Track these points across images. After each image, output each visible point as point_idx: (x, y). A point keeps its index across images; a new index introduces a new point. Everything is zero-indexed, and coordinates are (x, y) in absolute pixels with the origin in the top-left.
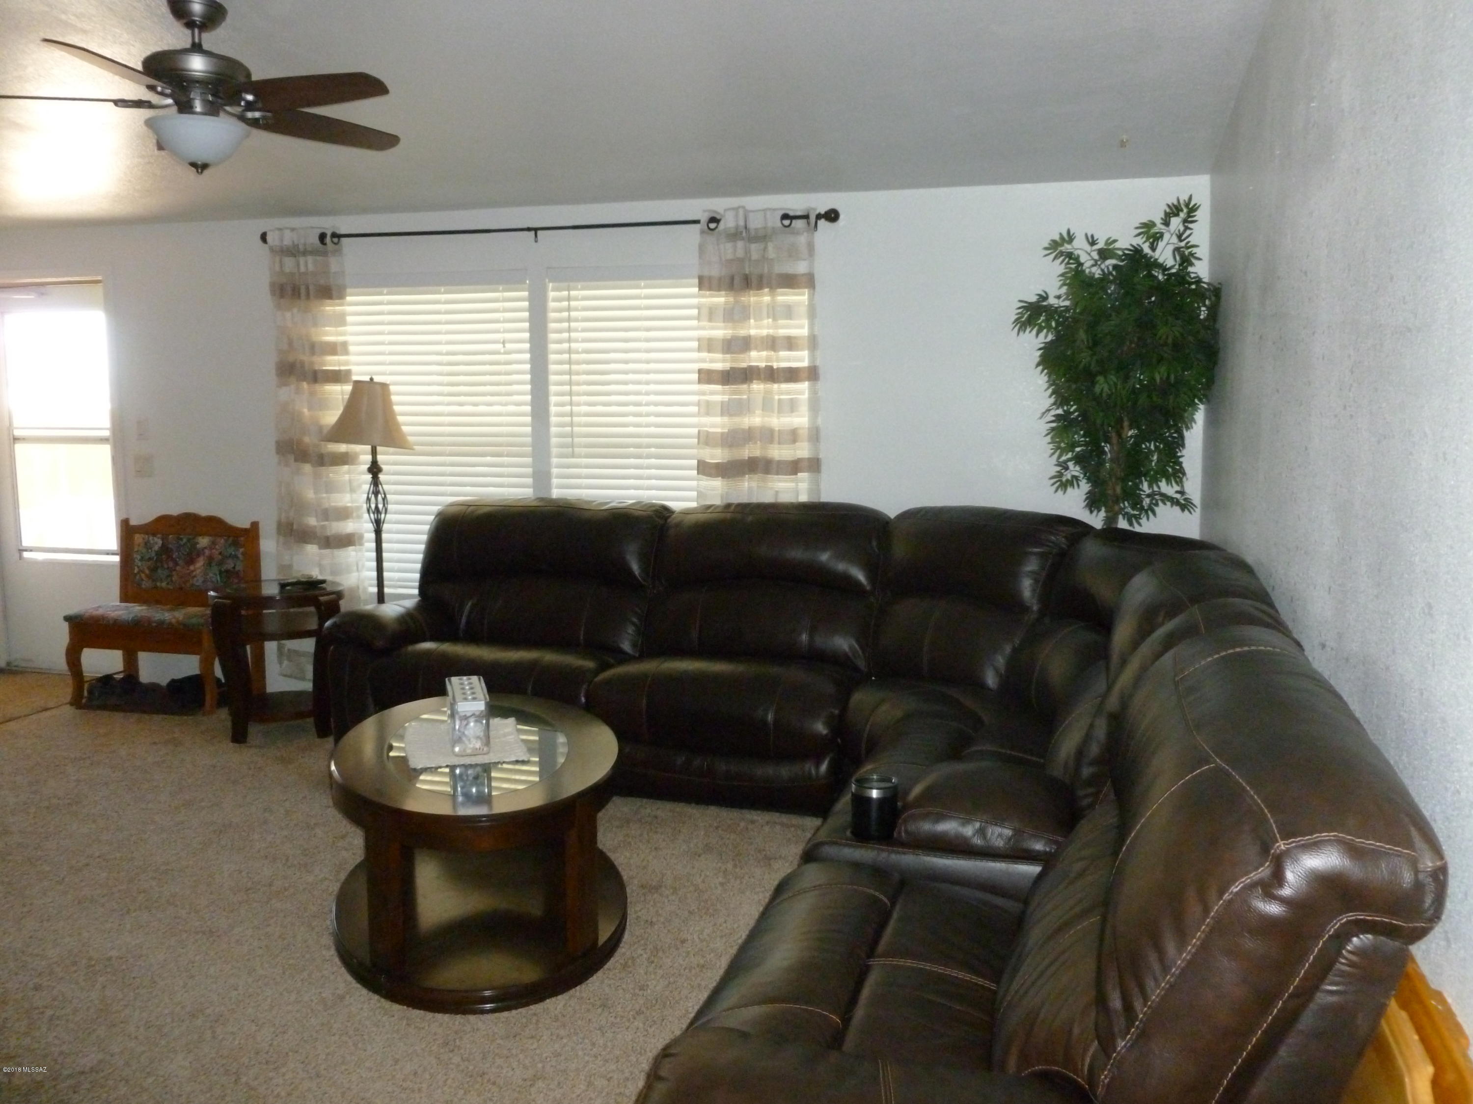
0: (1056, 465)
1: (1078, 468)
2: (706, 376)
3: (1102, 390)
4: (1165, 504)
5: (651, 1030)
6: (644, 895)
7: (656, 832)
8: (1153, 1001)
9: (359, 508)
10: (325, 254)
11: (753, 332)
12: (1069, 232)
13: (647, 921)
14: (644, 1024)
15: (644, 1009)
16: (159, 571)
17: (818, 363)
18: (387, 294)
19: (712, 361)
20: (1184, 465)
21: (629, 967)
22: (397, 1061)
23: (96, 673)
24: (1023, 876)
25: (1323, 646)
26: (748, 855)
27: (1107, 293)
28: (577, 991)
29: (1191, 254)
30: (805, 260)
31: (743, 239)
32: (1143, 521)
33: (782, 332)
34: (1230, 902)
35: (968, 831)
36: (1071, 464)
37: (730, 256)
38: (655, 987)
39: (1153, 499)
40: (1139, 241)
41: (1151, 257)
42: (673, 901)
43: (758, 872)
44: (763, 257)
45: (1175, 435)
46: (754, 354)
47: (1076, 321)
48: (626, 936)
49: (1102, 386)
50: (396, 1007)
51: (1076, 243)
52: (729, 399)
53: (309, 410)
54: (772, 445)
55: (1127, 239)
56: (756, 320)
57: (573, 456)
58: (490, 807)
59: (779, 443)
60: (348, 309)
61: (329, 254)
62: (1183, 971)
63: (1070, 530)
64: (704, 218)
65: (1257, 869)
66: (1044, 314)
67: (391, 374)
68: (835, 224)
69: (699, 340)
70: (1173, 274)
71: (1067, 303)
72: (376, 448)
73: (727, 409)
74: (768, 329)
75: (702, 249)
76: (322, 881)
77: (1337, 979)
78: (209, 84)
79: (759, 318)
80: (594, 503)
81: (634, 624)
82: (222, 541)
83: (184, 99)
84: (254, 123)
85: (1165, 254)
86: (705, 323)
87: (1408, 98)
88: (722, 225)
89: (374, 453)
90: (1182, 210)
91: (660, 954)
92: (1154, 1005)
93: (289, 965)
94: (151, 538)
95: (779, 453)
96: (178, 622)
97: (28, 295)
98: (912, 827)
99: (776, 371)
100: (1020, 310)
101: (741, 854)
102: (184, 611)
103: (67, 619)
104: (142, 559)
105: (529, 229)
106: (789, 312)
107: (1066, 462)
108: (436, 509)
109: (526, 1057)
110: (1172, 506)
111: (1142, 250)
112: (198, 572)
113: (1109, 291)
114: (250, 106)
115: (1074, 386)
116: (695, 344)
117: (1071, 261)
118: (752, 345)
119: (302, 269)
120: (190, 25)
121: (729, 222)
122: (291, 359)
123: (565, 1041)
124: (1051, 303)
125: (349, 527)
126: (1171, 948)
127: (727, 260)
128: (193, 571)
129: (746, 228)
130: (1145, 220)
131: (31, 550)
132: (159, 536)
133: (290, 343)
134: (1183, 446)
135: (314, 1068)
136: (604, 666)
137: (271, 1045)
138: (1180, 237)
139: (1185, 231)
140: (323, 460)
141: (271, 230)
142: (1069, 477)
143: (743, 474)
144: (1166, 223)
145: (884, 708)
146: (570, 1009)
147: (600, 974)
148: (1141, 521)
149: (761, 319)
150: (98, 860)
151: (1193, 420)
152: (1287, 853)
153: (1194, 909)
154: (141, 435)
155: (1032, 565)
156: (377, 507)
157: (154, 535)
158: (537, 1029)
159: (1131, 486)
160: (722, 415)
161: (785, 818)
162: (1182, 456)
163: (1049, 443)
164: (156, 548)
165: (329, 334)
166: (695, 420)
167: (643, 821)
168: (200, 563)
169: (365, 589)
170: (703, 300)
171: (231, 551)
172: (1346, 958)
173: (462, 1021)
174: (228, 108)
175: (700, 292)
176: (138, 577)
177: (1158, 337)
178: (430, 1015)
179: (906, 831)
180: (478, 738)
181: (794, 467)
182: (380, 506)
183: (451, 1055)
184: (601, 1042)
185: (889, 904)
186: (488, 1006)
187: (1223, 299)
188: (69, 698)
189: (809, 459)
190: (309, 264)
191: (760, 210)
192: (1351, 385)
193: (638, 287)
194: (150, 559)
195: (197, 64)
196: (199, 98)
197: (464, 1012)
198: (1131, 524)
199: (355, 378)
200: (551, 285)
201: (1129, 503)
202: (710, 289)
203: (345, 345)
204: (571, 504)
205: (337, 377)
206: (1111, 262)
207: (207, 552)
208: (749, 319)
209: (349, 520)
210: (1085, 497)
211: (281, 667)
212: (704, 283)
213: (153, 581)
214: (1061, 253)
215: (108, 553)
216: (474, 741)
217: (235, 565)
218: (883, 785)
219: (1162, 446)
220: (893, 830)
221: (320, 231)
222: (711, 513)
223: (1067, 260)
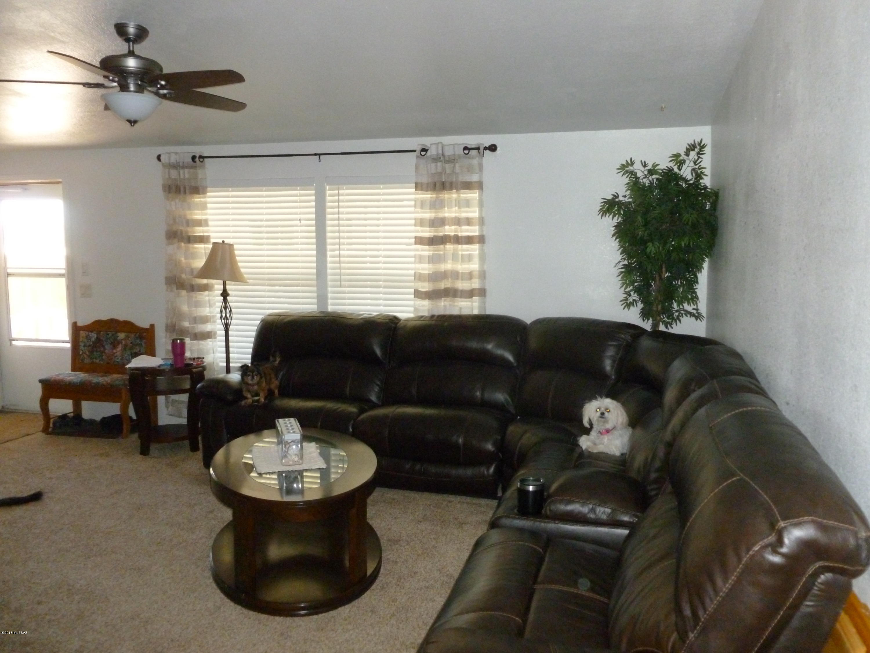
0: (624, 294)
1: (636, 295)
2: (419, 241)
3: (651, 250)
4: (687, 316)
5: (401, 626)
6: (391, 545)
7: (395, 508)
8: (710, 611)
9: (214, 316)
10: (194, 167)
11: (447, 215)
12: (631, 159)
13: (393, 561)
14: (397, 622)
15: (396, 613)
16: (95, 353)
17: (485, 233)
18: (231, 192)
19: (422, 232)
20: (698, 294)
21: (385, 588)
22: (254, 645)
23: (58, 413)
24: (619, 536)
25: (788, 404)
26: (449, 522)
27: (653, 195)
28: (355, 603)
29: (701, 172)
30: (477, 173)
31: (441, 161)
32: (674, 325)
33: (464, 215)
34: (753, 556)
35: (585, 510)
36: (632, 293)
37: (433, 171)
38: (401, 600)
39: (680, 313)
40: (671, 164)
41: (679, 174)
42: (408, 549)
43: (456, 532)
44: (453, 171)
45: (693, 276)
46: (447, 227)
47: (635, 211)
48: (382, 570)
49: (651, 248)
50: (252, 613)
51: (635, 166)
52: (433, 254)
53: (185, 259)
54: (457, 281)
55: (664, 164)
56: (448, 208)
57: (341, 286)
58: (303, 497)
59: (462, 280)
60: (209, 200)
61: (198, 168)
62: (727, 595)
63: (632, 331)
64: (418, 149)
65: (767, 537)
66: (616, 206)
67: (233, 238)
68: (495, 153)
69: (415, 219)
70: (691, 184)
71: (630, 200)
72: (226, 282)
73: (432, 260)
74: (456, 213)
75: (417, 167)
76: (201, 538)
77: (813, 598)
78: (139, 74)
79: (450, 207)
80: (354, 315)
81: (378, 385)
82: (133, 336)
83: (123, 83)
84: (164, 96)
85: (686, 172)
86: (419, 210)
87: (839, 99)
88: (429, 153)
89: (224, 284)
90: (696, 148)
91: (402, 580)
92: (710, 614)
93: (187, 588)
94: (90, 333)
95: (462, 285)
96: (107, 384)
97: (17, 190)
98: (553, 507)
99: (460, 238)
100: (602, 204)
101: (445, 521)
102: (110, 377)
103: (41, 381)
104: (84, 346)
105: (315, 155)
106: (467, 203)
107: (629, 292)
108: (261, 317)
109: (330, 642)
110: (690, 317)
111: (673, 170)
112: (118, 353)
113: (655, 194)
114: (163, 87)
115: (635, 249)
116: (413, 222)
117: (632, 176)
118: (446, 222)
119: (182, 177)
120: (128, 40)
121: (432, 152)
122: (174, 228)
123: (351, 632)
124: (620, 200)
125: (208, 327)
126: (719, 581)
127: (432, 174)
128: (115, 353)
129: (443, 155)
130: (675, 153)
131: (17, 340)
132: (95, 332)
133: (174, 220)
134: (697, 282)
135: (207, 649)
136: (362, 411)
137: (180, 636)
138: (695, 163)
139: (698, 160)
140: (193, 289)
141: (163, 154)
142: (631, 300)
143: (441, 297)
144: (687, 155)
145: (528, 435)
146: (353, 613)
147: (368, 592)
148: (672, 325)
149: (451, 207)
150: (68, 526)
151: (702, 267)
152: (785, 528)
153: (732, 559)
154: (85, 273)
155: (610, 352)
156: (226, 316)
157: (92, 332)
158: (334, 626)
159: (667, 305)
160: (429, 263)
161: (469, 499)
162: (696, 289)
163: (620, 281)
164: (93, 339)
165: (197, 215)
166: (413, 266)
167: (386, 501)
168: (120, 348)
169: (218, 364)
170: (418, 196)
171: (138, 341)
172: (817, 586)
173: (291, 621)
174: (149, 89)
175: (416, 192)
176: (82, 356)
177: (683, 221)
178: (271, 618)
179: (550, 510)
180: (296, 455)
181: (470, 294)
182: (228, 315)
183: (286, 641)
184: (372, 633)
185: (542, 552)
186: (303, 612)
187: (720, 198)
188: (41, 428)
189: (479, 289)
190: (186, 174)
191: (452, 145)
192: (804, 257)
193: (379, 188)
194: (89, 346)
195: (131, 63)
196: (132, 82)
197: (292, 616)
198: (667, 327)
199: (213, 240)
200: (328, 186)
201: (665, 315)
202: (422, 190)
203: (206, 221)
204: (340, 315)
205: (202, 240)
206: (655, 176)
207: (124, 342)
208: (445, 207)
209: (208, 324)
210: (640, 312)
211: (167, 410)
212: (418, 186)
213: (91, 359)
214: (627, 172)
215: (64, 342)
216: (293, 457)
217: (140, 349)
218: (535, 483)
219: (685, 282)
220: (542, 508)
221: (191, 155)
222: (422, 320)
223: (630, 175)
